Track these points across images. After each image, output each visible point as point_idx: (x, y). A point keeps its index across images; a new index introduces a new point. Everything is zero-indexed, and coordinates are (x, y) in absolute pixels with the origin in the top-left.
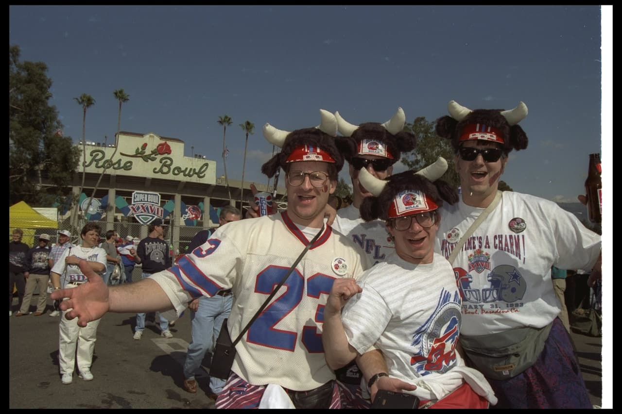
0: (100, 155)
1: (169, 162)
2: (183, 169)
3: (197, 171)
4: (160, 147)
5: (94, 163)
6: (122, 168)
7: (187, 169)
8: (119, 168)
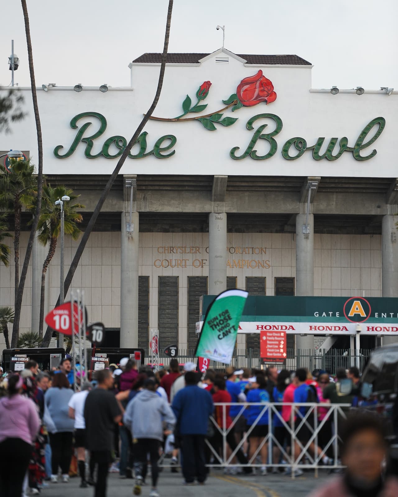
0: (96, 125)
1: (271, 127)
2: (311, 142)
3: (351, 144)
4: (246, 87)
5: (82, 147)
6: (151, 153)
7: (321, 140)
8: (142, 155)
